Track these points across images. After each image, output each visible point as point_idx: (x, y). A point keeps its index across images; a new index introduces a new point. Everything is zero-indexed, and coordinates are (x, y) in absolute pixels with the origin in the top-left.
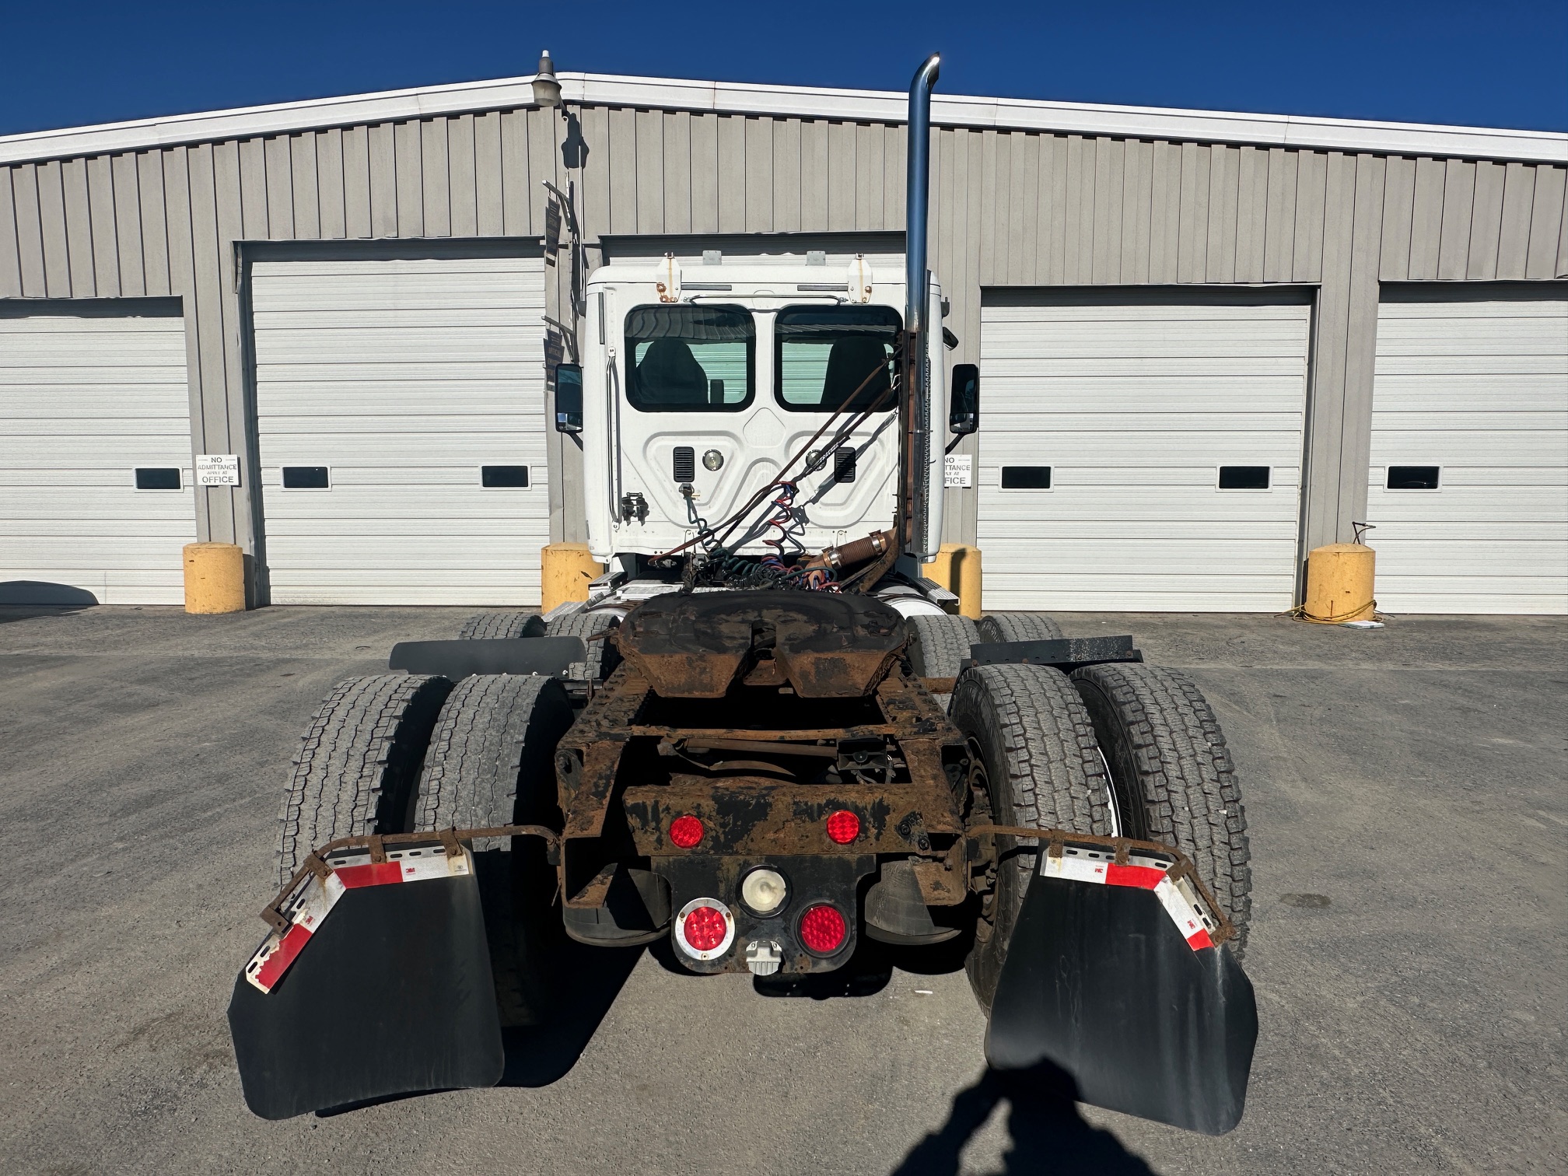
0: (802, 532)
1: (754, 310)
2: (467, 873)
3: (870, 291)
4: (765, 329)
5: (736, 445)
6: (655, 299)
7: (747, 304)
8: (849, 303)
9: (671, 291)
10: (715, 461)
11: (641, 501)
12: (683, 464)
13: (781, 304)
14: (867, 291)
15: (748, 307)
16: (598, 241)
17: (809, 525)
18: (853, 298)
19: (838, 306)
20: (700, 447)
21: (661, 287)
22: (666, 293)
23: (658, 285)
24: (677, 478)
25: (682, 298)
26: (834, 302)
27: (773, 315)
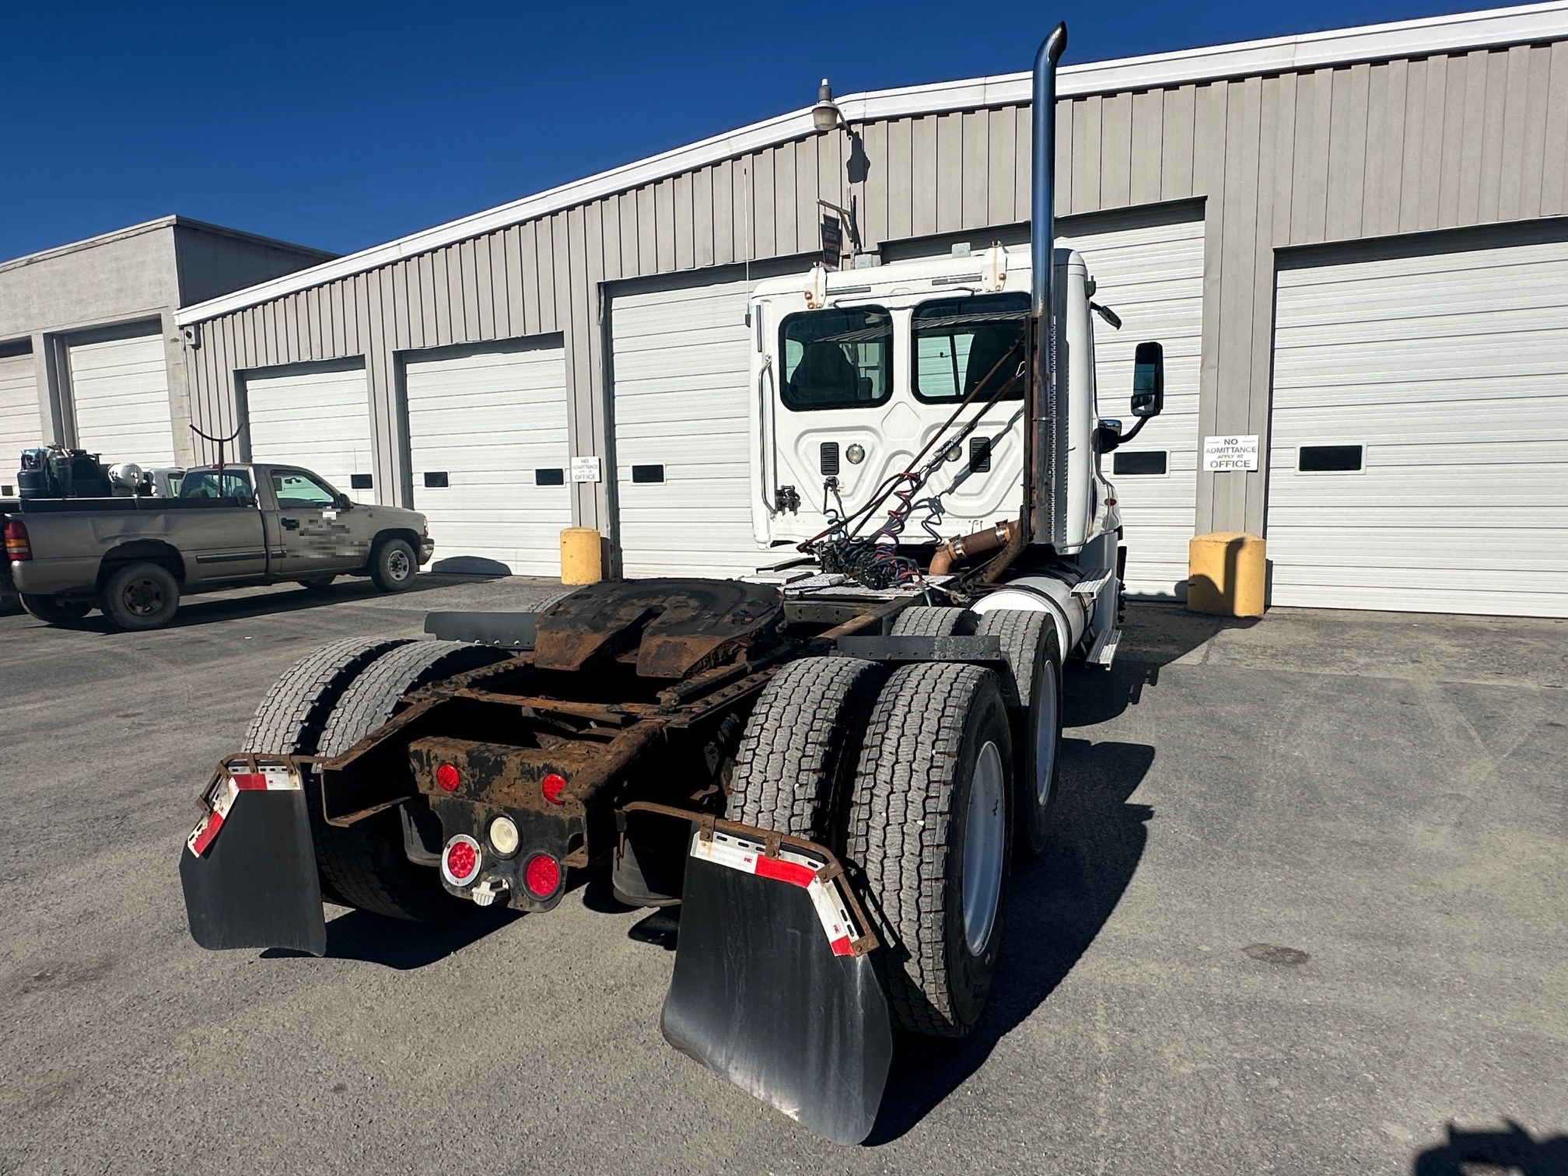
0: (938, 522)
1: (892, 309)
2: (299, 788)
3: (1003, 278)
4: (902, 325)
5: (877, 440)
6: (802, 307)
7: (885, 303)
8: (983, 292)
9: (817, 298)
10: (858, 455)
11: (792, 492)
12: (830, 457)
13: (916, 300)
14: (1001, 279)
15: (886, 306)
16: (876, 248)
17: (945, 515)
18: (985, 287)
19: (972, 296)
20: (844, 441)
21: (808, 295)
22: (813, 300)
23: (806, 294)
24: (824, 472)
25: (826, 303)
26: (969, 293)
27: (910, 311)
